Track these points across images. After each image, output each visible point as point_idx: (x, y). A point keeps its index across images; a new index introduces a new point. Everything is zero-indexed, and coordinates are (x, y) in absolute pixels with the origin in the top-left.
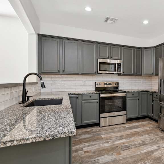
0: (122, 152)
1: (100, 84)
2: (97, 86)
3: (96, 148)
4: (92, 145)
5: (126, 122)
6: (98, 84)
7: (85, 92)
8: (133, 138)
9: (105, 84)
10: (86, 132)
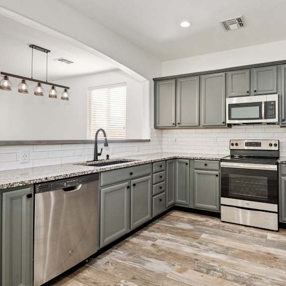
0: (190, 271)
1: (237, 144)
2: (232, 148)
3: (170, 247)
4: (172, 240)
5: (277, 230)
6: (234, 143)
7: (198, 156)
8: (244, 263)
9: (247, 144)
10: (194, 220)
